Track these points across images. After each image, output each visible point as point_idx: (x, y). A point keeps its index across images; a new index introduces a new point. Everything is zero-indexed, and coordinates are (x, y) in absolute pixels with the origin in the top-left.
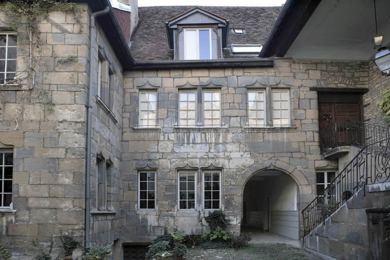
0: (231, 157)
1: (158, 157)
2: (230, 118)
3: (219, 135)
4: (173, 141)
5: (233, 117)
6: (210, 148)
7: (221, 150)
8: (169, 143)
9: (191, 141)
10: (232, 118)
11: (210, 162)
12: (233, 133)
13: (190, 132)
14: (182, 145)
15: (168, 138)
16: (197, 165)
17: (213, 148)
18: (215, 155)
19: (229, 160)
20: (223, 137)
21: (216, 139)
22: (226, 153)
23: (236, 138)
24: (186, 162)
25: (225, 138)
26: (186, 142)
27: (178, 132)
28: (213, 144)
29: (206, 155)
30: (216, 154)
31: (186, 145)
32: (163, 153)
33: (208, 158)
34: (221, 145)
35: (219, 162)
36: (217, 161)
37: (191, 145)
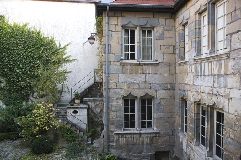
0: (231, 96)
1: (187, 89)
2: (231, 37)
3: (221, 65)
4: (193, 73)
5: (233, 33)
6: (214, 82)
7: (222, 86)
8: (192, 75)
9: (202, 74)
10: (234, 36)
11: (214, 99)
12: (234, 59)
13: (202, 63)
14: (198, 78)
15: (192, 70)
16: (206, 101)
17: (216, 81)
18: (218, 92)
19: (229, 100)
20: (224, 66)
21: (218, 70)
22: (226, 89)
23: (237, 67)
24: (199, 96)
25: (226, 66)
26: (200, 74)
27: (196, 64)
28: (216, 76)
29: (211, 90)
30: (218, 89)
31: (200, 76)
32: (189, 85)
33: (212, 94)
34: (222, 78)
35: (220, 102)
36: (219, 99)
37: (202, 76)
